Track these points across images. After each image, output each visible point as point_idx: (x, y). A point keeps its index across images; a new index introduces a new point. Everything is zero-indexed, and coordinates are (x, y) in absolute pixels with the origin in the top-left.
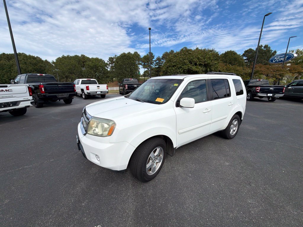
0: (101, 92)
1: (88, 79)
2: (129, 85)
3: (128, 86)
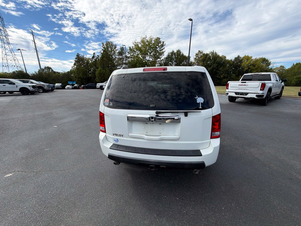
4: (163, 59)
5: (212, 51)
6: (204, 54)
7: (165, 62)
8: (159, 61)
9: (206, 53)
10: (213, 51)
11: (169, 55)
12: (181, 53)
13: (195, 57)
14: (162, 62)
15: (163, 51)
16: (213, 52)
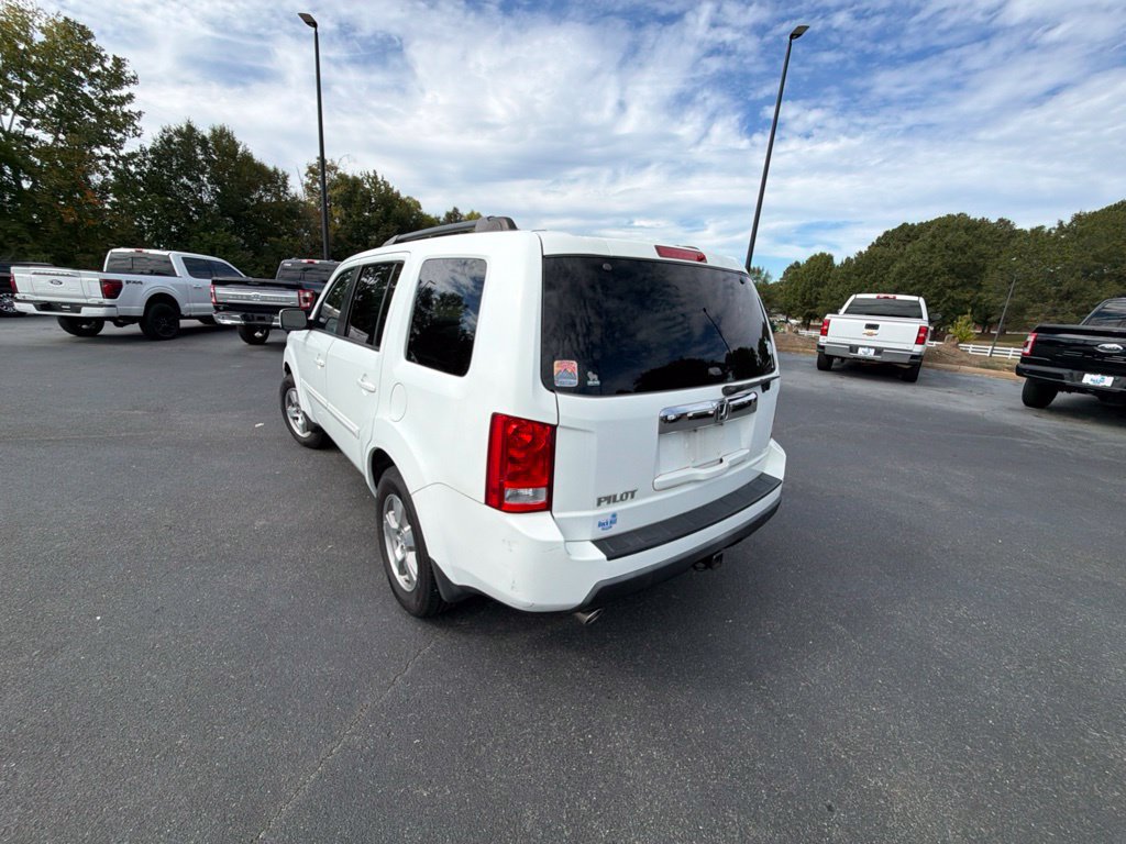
0: (878, 351)
1: (882, 295)
2: (1044, 337)
3: (1035, 342)
4: (134, 155)
5: (372, 174)
6: (343, 177)
7: (151, 170)
8: (107, 157)
9: (350, 174)
10: (375, 172)
11: (169, 141)
12: (240, 150)
13: (306, 180)
14: (132, 168)
15: (126, 108)
16: (376, 177)
